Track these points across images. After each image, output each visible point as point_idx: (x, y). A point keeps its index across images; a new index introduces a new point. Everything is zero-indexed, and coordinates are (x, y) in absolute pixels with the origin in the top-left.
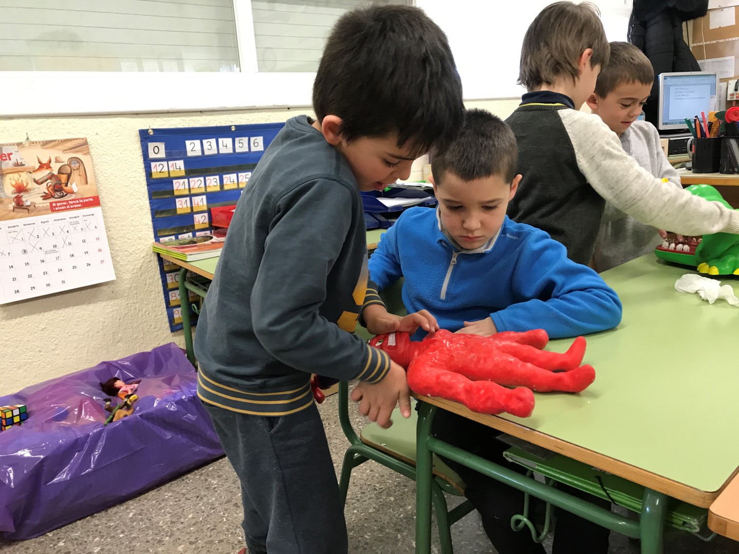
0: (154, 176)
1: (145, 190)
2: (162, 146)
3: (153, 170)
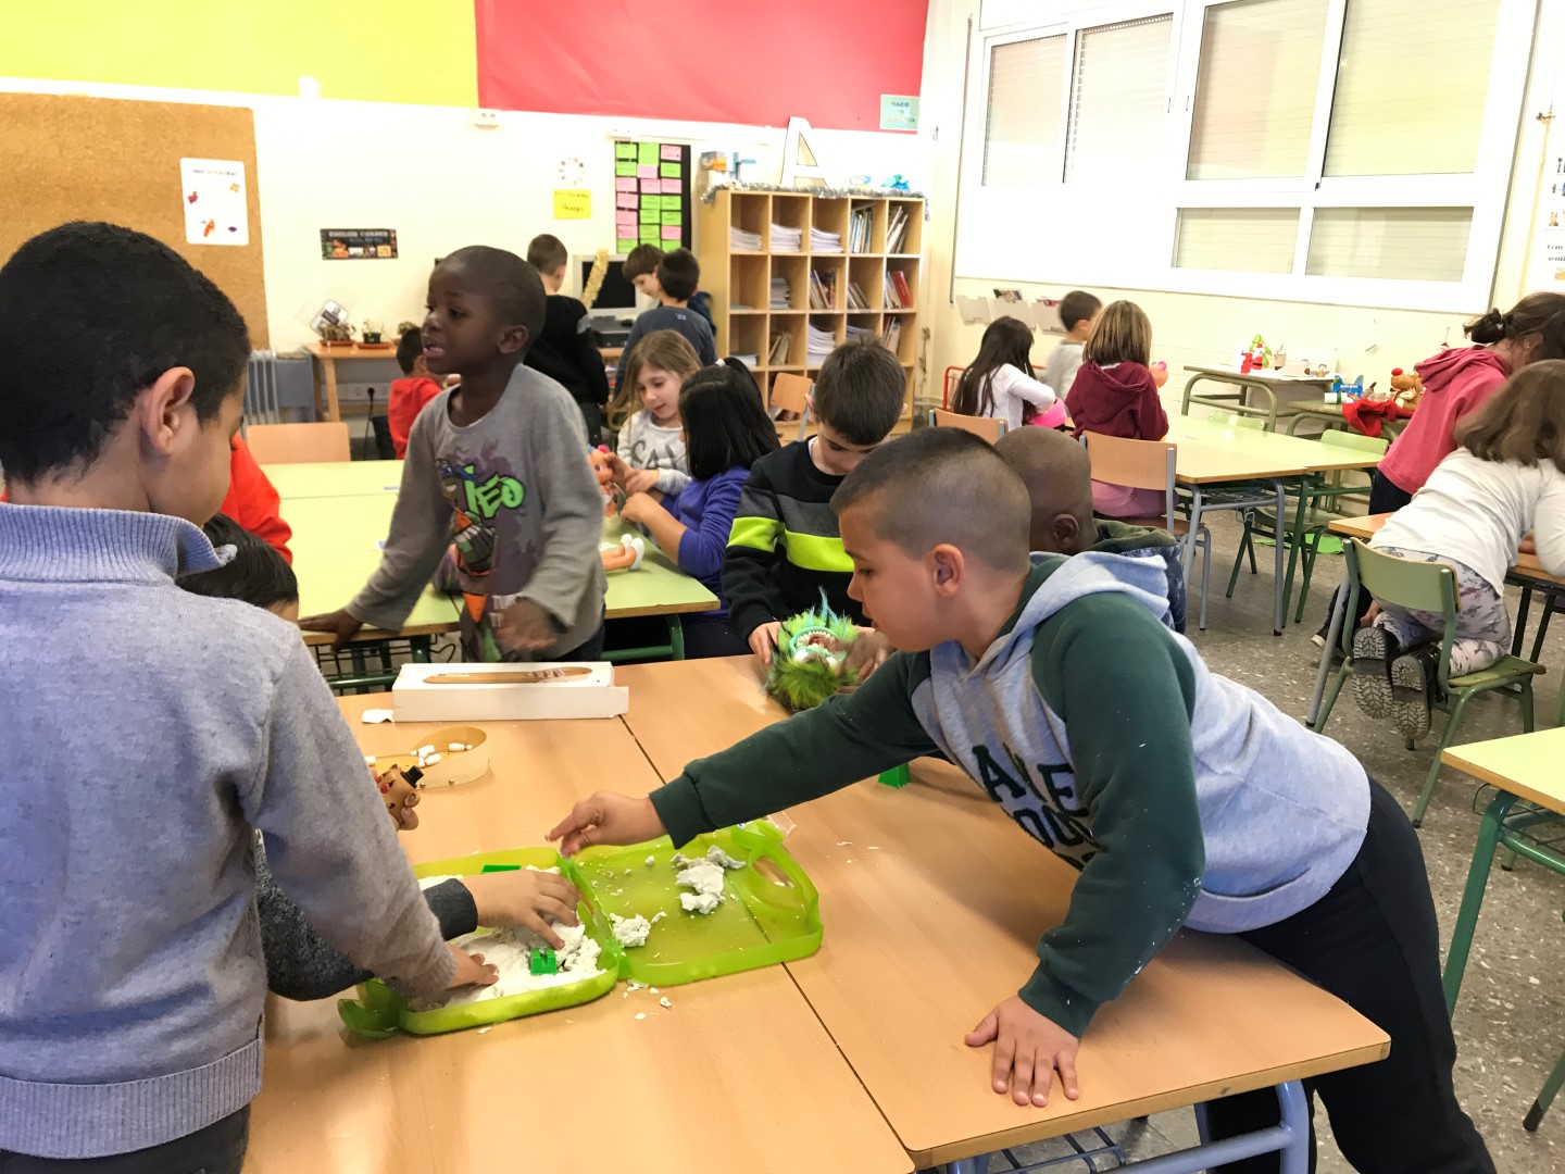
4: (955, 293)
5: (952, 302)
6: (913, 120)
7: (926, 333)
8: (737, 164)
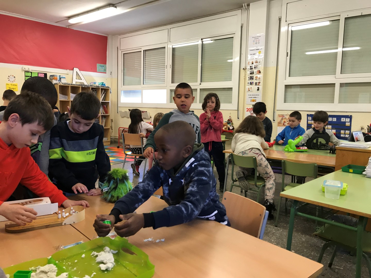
0: (308, 123)
1: (306, 125)
2: (311, 118)
3: (308, 122)
4: (118, 110)
5: (118, 113)
6: (105, 70)
7: (112, 120)
8: (60, 78)
